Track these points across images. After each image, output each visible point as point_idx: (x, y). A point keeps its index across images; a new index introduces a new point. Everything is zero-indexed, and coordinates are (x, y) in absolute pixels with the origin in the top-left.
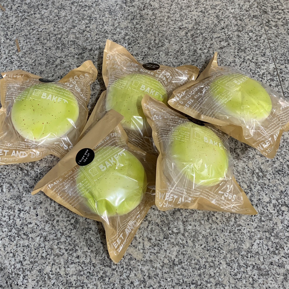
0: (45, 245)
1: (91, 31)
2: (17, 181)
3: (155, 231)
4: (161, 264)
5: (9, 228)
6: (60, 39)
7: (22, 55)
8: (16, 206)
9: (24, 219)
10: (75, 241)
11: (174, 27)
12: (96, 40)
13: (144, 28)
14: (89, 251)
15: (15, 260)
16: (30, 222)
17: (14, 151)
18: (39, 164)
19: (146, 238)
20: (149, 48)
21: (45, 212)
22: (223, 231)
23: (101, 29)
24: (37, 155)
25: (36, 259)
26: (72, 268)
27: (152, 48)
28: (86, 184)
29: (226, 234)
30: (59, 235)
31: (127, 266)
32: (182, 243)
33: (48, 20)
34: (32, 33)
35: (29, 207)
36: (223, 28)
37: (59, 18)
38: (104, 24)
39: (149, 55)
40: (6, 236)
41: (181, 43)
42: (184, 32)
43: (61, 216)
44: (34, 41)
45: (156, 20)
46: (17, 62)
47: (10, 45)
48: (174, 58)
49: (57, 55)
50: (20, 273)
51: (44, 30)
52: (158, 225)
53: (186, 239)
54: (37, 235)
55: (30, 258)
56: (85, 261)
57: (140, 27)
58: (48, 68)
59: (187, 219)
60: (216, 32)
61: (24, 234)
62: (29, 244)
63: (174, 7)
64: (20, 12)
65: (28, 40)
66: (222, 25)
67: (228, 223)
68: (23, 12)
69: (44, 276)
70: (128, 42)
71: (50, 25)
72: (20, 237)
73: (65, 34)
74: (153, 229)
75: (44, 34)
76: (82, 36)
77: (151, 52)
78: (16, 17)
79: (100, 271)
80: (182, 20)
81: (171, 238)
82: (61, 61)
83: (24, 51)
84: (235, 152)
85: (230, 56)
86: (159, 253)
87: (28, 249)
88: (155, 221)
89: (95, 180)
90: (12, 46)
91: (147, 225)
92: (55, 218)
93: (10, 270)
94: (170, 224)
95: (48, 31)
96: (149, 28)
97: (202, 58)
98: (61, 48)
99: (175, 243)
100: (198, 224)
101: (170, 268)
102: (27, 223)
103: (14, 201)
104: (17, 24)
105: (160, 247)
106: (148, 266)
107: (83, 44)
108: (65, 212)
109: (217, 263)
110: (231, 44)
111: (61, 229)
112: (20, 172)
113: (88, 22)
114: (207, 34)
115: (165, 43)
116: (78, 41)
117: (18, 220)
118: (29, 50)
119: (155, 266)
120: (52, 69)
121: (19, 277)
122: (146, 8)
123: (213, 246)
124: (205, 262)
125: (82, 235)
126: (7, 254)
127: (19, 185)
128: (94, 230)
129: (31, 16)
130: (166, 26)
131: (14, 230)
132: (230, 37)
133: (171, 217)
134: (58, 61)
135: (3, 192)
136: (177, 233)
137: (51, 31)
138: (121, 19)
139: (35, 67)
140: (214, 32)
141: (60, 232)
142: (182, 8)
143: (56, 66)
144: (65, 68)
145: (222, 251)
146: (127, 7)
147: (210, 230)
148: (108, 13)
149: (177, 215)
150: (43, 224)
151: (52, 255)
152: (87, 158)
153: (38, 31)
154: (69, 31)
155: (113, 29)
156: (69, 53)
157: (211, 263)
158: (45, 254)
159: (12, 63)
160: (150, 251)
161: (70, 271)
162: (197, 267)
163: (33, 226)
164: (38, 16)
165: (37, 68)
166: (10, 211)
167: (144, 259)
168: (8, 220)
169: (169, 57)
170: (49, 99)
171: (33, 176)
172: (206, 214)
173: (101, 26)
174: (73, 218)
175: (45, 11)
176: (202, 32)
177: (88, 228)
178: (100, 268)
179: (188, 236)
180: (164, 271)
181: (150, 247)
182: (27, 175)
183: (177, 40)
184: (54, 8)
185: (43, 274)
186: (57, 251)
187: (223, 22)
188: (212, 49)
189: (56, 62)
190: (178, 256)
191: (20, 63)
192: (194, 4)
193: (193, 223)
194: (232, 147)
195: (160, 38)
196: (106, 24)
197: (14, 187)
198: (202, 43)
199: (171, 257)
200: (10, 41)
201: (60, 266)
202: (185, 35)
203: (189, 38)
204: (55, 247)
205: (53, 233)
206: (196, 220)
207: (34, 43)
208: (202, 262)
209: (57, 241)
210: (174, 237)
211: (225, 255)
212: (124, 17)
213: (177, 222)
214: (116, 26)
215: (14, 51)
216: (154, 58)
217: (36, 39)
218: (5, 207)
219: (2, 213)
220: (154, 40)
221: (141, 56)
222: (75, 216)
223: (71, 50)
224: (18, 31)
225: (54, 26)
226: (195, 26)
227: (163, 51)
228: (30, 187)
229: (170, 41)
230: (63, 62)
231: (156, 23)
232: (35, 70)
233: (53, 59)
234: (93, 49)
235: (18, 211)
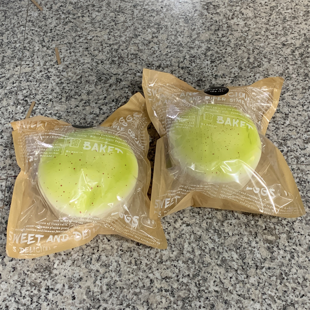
1: (160, 43)
6: (116, 50)
7: (63, 68)
8: (43, 281)
9: (54, 302)
11: (275, 42)
12: (167, 55)
13: (233, 42)
20: (241, 68)
21: (86, 294)
23: (174, 40)
27: (244, 68)
33: (101, 26)
34: (78, 41)
35: (62, 285)
37: (116, 25)
38: (178, 35)
39: (241, 77)
41: (286, 63)
42: (289, 50)
43: (110, 302)
44: (81, 51)
45: (250, 33)
46: (55, 77)
47: (46, 55)
49: (112, 71)
51: (95, 38)
57: (228, 40)
58: (99, 87)
63: (275, 17)
64: (63, 13)
68: (67, 13)
70: (211, 59)
71: (103, 32)
73: (124, 44)
75: (94, 43)
76: (146, 48)
77: (243, 73)
78: (57, 19)
80: (285, 35)
82: (117, 79)
83: (67, 63)
90: (50, 56)
92: (101, 304)
95: (100, 39)
96: (240, 43)
98: (117, 63)
103: (40, 274)
104: (57, 28)
107: (148, 58)
108: (116, 296)
113: (156, 31)
115: (264, 63)
116: (142, 54)
117: (45, 304)
118: (73, 63)
120: (105, 89)
122: (236, 16)
129: (77, 19)
130: (264, 41)
134: (113, 80)
137: (104, 40)
138: (201, 29)
139: (80, 85)
142: (285, 19)
143: (110, 86)
144: (122, 89)
146: (210, 15)
148: (183, 21)
153: (86, 39)
154: (130, 41)
155: (190, 41)
156: (129, 70)
159: (49, 78)
164: (87, 19)
165: (83, 87)
166: (33, 290)
168: (29, 303)
173: (173, 37)
175: (97, 13)
183: (280, 60)
184: (110, 11)
189: (110, 81)
191: (59, 79)
192: (301, 14)
195: (256, 55)
196: (180, 34)
200: (47, 49)
202: (290, 53)
203: (297, 57)
207: (81, 54)
212: (205, 27)
214: (194, 37)
215: (52, 63)
216: (247, 81)
217: (84, 50)
218: (25, 282)
219: (21, 292)
220: (247, 58)
221: (229, 78)
222: (132, 303)
223: (131, 66)
224: (59, 38)
225: (109, 34)
226: (304, 43)
227: (261, 72)
228: (64, 253)
229: (270, 60)
230: (119, 81)
231: (250, 37)
232: (80, 89)
233: (106, 76)
234: (162, 66)
235: (46, 289)
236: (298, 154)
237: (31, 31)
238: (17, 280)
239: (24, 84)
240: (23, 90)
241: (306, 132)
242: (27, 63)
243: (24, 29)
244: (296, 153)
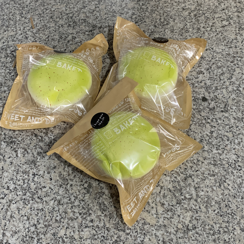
0: (59, 209)
1: (101, 11)
2: (31, 146)
3: (168, 197)
4: (175, 229)
5: (23, 192)
6: (72, 17)
7: (36, 31)
8: (30, 170)
9: (38, 182)
10: (89, 205)
11: (178, 8)
12: (105, 19)
13: (150, 9)
14: (103, 215)
15: (29, 223)
16: (44, 186)
17: (29, 117)
18: (53, 130)
19: (159, 203)
20: (155, 26)
21: (59, 176)
22: (235, 197)
23: (110, 9)
24: (51, 121)
25: (50, 223)
26: (86, 231)
27: (157, 26)
28: (101, 146)
29: (239, 200)
30: (73, 199)
31: (141, 231)
32: (195, 208)
34: (46, 12)
35: (43, 171)
36: (224, 10)
38: (112, 5)
39: (155, 32)
40: (20, 199)
41: (185, 21)
42: (187, 12)
43: (74, 181)
44: (48, 19)
45: (161, 2)
46: (31, 38)
47: (25, 23)
48: (179, 34)
49: (69, 31)
50: (34, 236)
51: (57, 10)
52: (170, 191)
53: (199, 205)
54: (51, 199)
55: (44, 222)
56: (99, 225)
57: (146, 7)
58: (61, 43)
59: (198, 185)
60: (217, 13)
61: (38, 197)
62: (43, 208)
65: (41, 19)
66: (223, 6)
67: (240, 189)
69: (58, 240)
70: (135, 20)
71: (62, 5)
72: (34, 200)
73: (77, 13)
74: (166, 194)
75: (56, 13)
76: (92, 15)
77: (157, 30)
79: (114, 235)
80: (185, 2)
81: (184, 203)
82: (72, 37)
83: (39, 27)
84: (242, 121)
85: (231, 34)
86: (173, 218)
87: (42, 212)
88: (167, 186)
89: (110, 143)
90: (27, 23)
91: (159, 191)
92: (69, 182)
93: (24, 233)
94: (182, 189)
95: (60, 11)
96: (154, 9)
97: (206, 35)
98: (72, 26)
99: (188, 209)
100: (210, 190)
101: (184, 233)
102: (41, 186)
103: (29, 165)
104: (31, 4)
105: (173, 212)
106: (162, 231)
107: (93, 22)
108: (78, 177)
109: (231, 228)
110: (232, 23)
111: (74, 193)
112: (35, 138)
113: (97, 3)
114: (209, 14)
115: (170, 22)
116: (89, 19)
117: (33, 184)
118: (43, 27)
119: (169, 231)
120: (65, 44)
121: (33, 241)
123: (226, 212)
124: (219, 227)
125: (96, 199)
126: (21, 217)
127: (33, 151)
128: (107, 195)
130: (170, 7)
131: (28, 194)
132: (230, 17)
133: (183, 183)
134: (70, 37)
135: (18, 157)
136: (190, 199)
137: (63, 11)
138: (128, 1)
139: (48, 42)
140: (216, 13)
141: (74, 196)
143: (68, 42)
144: (76, 43)
145: (235, 217)
147: (222, 196)
149: (189, 181)
150: (57, 188)
151: (66, 218)
152: (102, 122)
153: (51, 10)
154: (80, 11)
155: (121, 9)
156: (81, 30)
157: (225, 229)
158: (59, 218)
159: (27, 38)
160: (164, 216)
161: (84, 235)
162: (212, 232)
163: (47, 189)
165: (50, 43)
166: (24, 176)
167: (158, 224)
168: (23, 184)
169: (174, 34)
170: (64, 67)
171: (47, 141)
172: (218, 180)
173: (109, 7)
174: (86, 182)
176: (205, 12)
177: (101, 192)
178: (114, 232)
179: (201, 201)
180: (178, 236)
181: (164, 212)
182: (41, 141)
183: (181, 19)
185: (57, 237)
186: (71, 215)
187: (223, 4)
188: (214, 27)
189: (68, 38)
190: (192, 222)
191: (34, 39)
193: (205, 189)
194: (239, 117)
195: (165, 17)
196: (114, 5)
197: (29, 152)
198: (205, 22)
199: (185, 223)
200: (25, 19)
201: (74, 229)
202: (188, 15)
203: (192, 17)
204: (69, 211)
205: (67, 197)
206: (208, 186)
207: (47, 21)
208: (216, 227)
209: (70, 205)
210: (187, 203)
211: (239, 220)
213: (189, 187)
214: (123, 6)
215: (29, 28)
216: (160, 34)
217: (50, 18)
218: (19, 171)
219: (17, 177)
220: (159, 19)
221: (147, 33)
222: (88, 181)
223: (82, 28)
224: (32, 11)
225: (66, 7)
226: (197, 7)
227: (169, 28)
228: (44, 152)
229: (174, 20)
230: (74, 38)
231: (161, 5)
232: (48, 45)
233: (65, 35)
234: (103, 26)
235: (33, 175)
236: (194, 82)
237: (14, 8)
238: (13, 170)
239: (11, 43)
240: (10, 47)
241: (198, 67)
242: (12, 29)
243: (9, 6)
244: (192, 81)
